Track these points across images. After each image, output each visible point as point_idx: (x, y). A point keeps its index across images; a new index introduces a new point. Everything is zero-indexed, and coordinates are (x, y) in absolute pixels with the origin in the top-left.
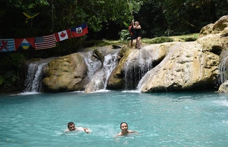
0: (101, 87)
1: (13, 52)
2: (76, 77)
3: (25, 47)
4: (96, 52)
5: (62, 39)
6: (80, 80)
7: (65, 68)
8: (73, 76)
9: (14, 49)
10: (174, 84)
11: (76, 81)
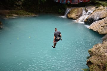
0: (82, 21)
1: (65, 4)
2: (77, 16)
3: (69, 3)
4: (85, 9)
5: (80, 2)
6: (78, 17)
7: (75, 12)
8: (76, 15)
9: (65, 3)
10: (97, 31)
11: (76, 17)
